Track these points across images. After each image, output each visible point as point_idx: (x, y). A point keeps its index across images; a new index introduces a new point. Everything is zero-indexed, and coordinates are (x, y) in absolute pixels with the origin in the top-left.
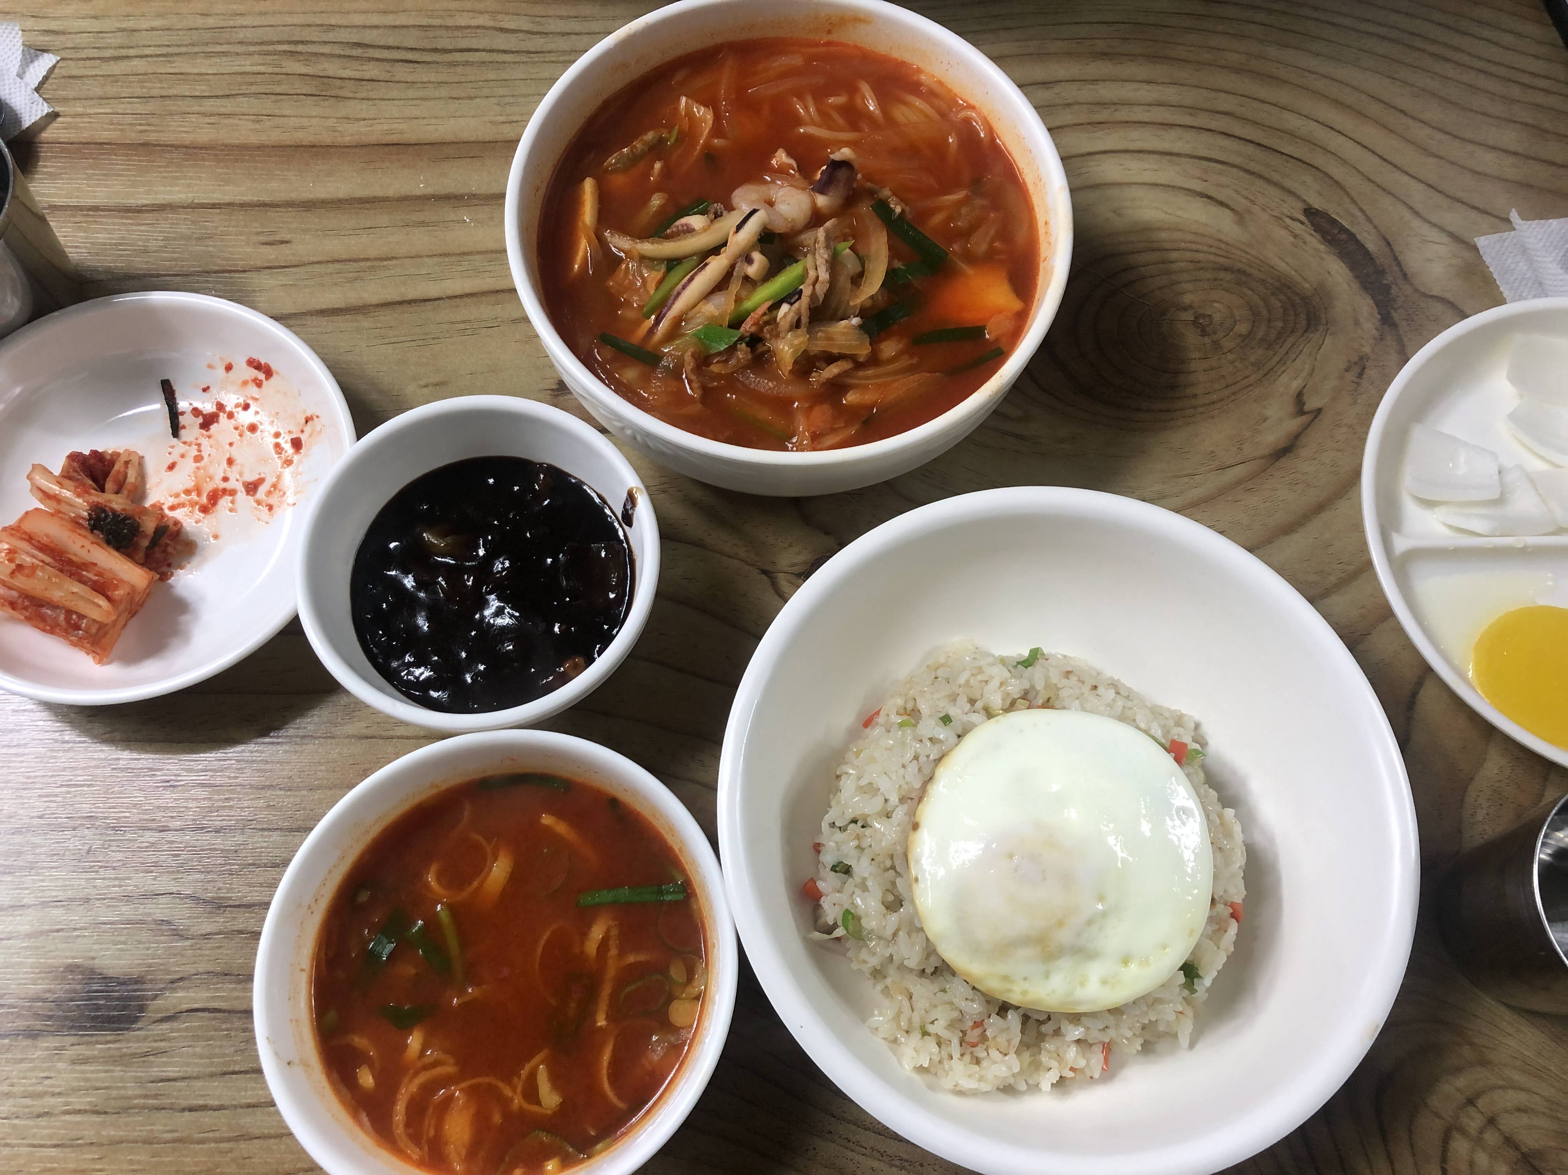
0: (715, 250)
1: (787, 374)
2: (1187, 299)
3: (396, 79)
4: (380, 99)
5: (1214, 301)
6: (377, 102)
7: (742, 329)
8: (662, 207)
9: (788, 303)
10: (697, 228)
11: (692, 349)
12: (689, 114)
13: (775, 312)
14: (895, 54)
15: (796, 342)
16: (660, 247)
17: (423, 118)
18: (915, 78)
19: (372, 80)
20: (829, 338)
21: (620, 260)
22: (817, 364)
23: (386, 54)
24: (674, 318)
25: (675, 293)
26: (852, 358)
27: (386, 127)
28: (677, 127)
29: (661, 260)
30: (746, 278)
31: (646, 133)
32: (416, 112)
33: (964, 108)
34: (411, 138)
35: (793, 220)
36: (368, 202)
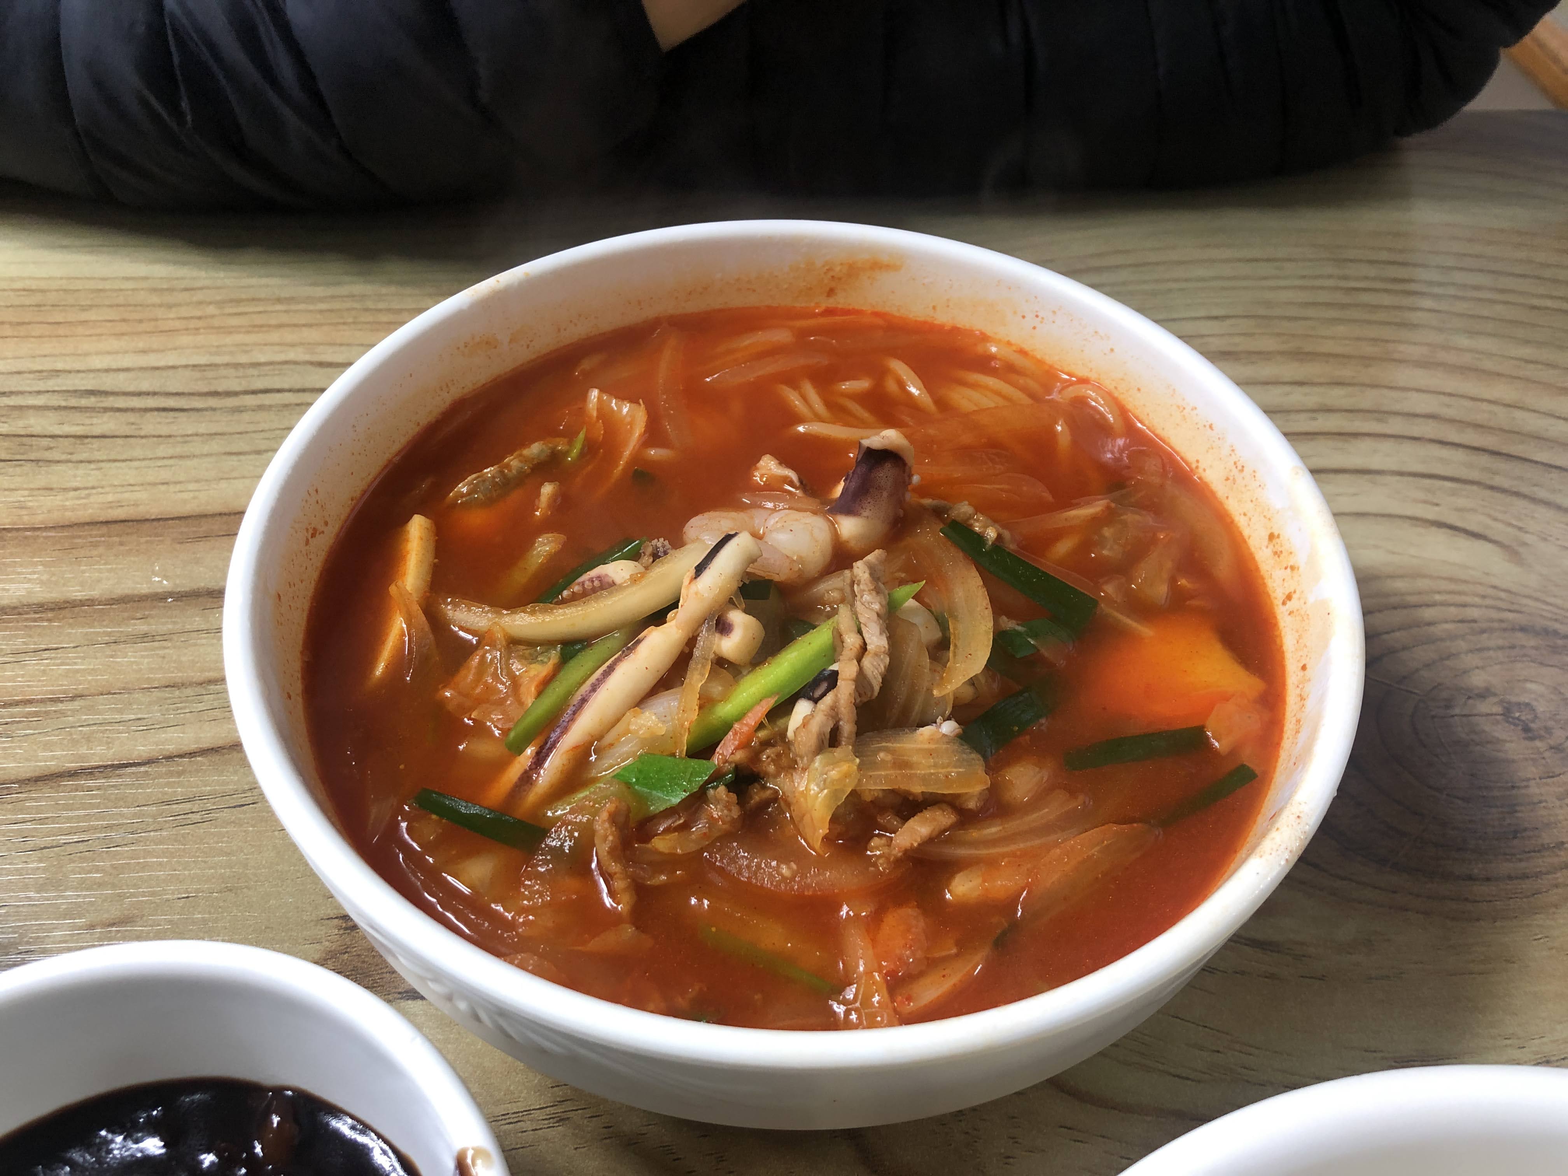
0: (658, 617)
1: (818, 844)
2: (1478, 680)
3: (143, 433)
4: (110, 461)
5: (1526, 680)
6: (103, 465)
7: (716, 760)
8: (553, 558)
9: (810, 699)
10: (618, 581)
11: (610, 806)
12: (604, 414)
13: (781, 722)
14: (943, 318)
15: (834, 774)
16: (548, 619)
17: (176, 483)
18: (980, 349)
19: (104, 437)
20: (902, 764)
21: (467, 650)
22: (880, 820)
23: (136, 403)
24: (576, 748)
25: (577, 697)
26: (950, 802)
27: (110, 498)
28: (582, 435)
29: (548, 644)
30: (720, 663)
31: (529, 446)
32: (165, 475)
33: (1068, 384)
34: (154, 511)
35: (801, 560)
36: (52, 610)
